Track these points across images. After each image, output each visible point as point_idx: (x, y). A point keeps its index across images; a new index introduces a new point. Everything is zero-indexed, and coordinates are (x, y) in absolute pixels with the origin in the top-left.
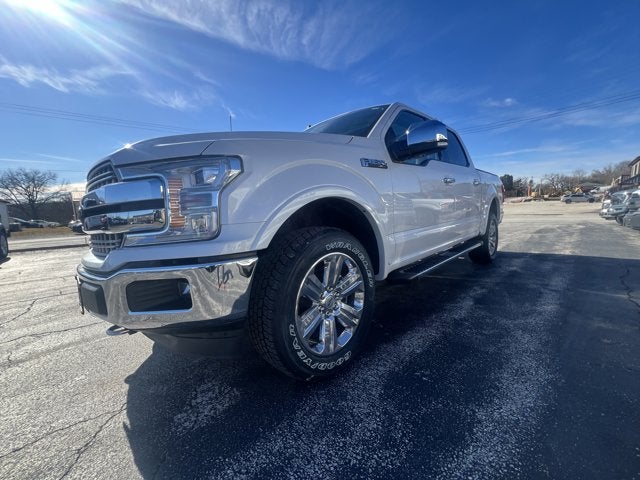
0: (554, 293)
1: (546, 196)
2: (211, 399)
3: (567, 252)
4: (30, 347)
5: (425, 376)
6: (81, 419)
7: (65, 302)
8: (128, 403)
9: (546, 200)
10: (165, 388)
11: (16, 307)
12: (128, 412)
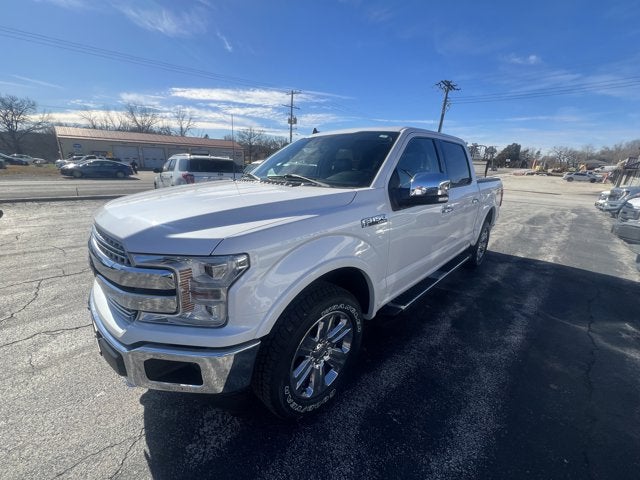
0: (524, 318)
1: (550, 171)
2: (216, 429)
3: (550, 259)
4: (48, 349)
5: (396, 417)
6: (108, 444)
7: (70, 287)
8: (146, 428)
9: (549, 175)
10: (176, 413)
11: (23, 290)
12: (146, 439)
